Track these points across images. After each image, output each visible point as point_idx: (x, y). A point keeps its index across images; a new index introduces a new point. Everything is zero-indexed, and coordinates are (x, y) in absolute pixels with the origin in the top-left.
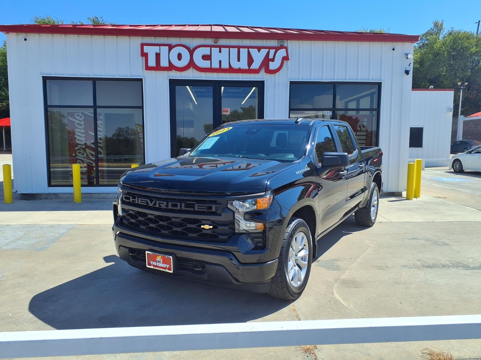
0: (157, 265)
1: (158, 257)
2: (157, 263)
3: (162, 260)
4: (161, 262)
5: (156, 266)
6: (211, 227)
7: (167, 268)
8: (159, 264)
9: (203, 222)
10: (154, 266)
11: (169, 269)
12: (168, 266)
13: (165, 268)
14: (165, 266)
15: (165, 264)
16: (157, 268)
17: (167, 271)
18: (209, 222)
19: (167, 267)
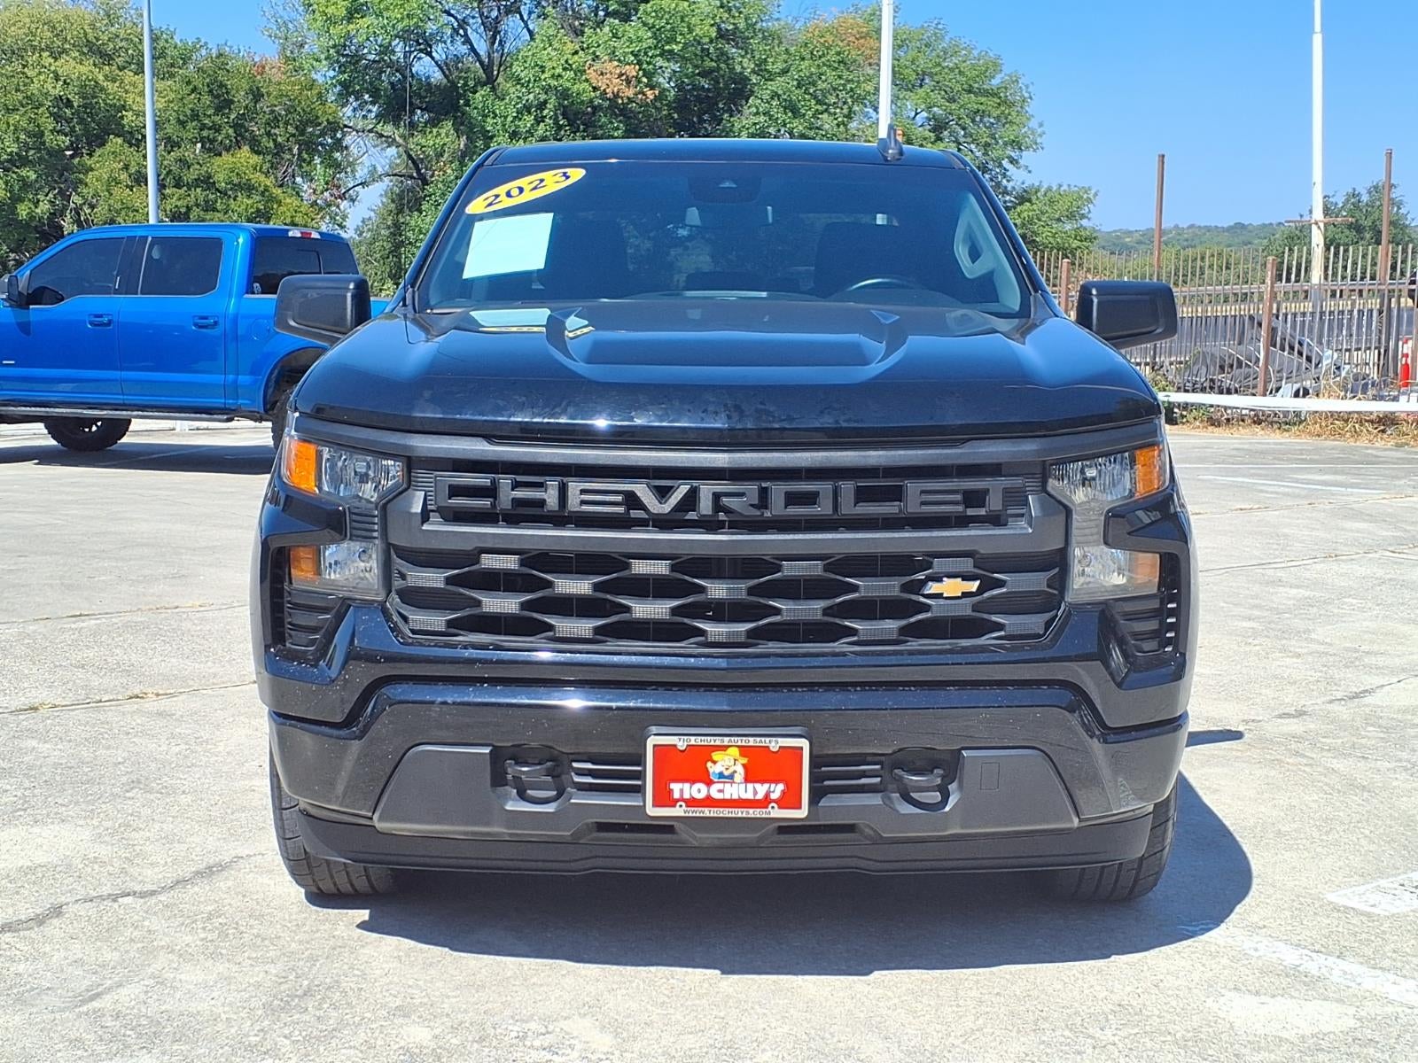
0: (709, 798)
1: (716, 756)
2: (709, 783)
3: (744, 766)
4: (739, 777)
5: (709, 802)
6: (974, 586)
7: (774, 801)
8: (721, 791)
9: (939, 565)
10: (692, 802)
11: (790, 800)
12: (777, 790)
13: (765, 802)
14: (762, 790)
15: (762, 782)
16: (708, 812)
17: (772, 815)
18: (967, 565)
19: (775, 796)
